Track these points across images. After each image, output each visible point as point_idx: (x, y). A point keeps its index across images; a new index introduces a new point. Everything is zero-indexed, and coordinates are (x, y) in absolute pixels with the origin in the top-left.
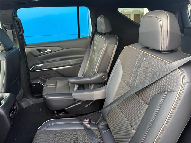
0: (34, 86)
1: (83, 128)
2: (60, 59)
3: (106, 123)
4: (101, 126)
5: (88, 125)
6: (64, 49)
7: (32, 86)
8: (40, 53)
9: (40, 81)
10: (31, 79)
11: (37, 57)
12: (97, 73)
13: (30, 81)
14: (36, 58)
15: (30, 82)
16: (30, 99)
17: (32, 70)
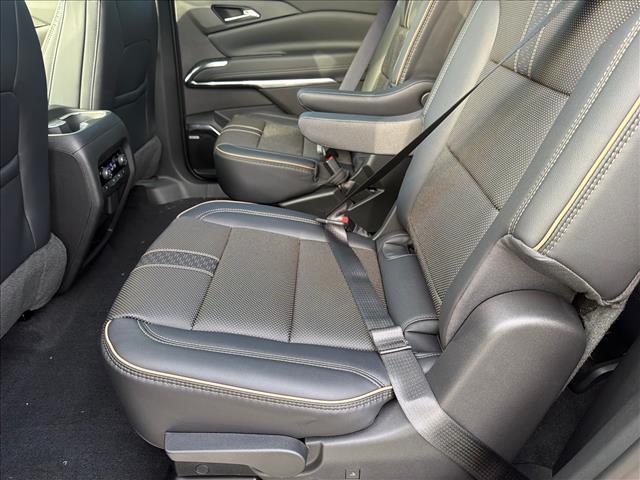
0: (198, 137)
1: (323, 239)
2: (283, 50)
3: (405, 239)
4: (385, 246)
5: (342, 234)
6: (304, 13)
7: (191, 137)
8: (221, 23)
9: (215, 124)
10: (188, 113)
11: (210, 36)
12: (406, 80)
13: (184, 122)
14: (206, 39)
15: (182, 123)
16: (181, 180)
17: (192, 79)
